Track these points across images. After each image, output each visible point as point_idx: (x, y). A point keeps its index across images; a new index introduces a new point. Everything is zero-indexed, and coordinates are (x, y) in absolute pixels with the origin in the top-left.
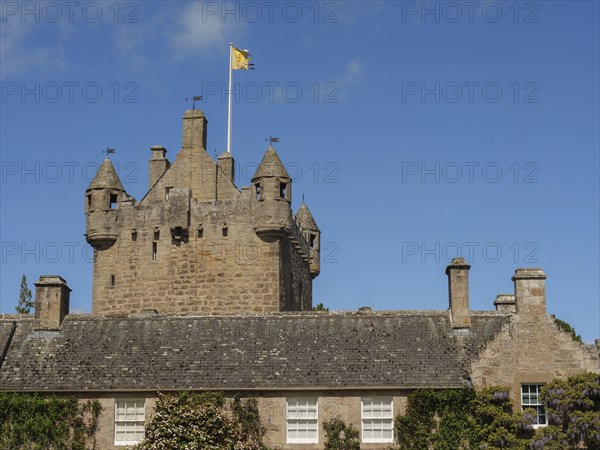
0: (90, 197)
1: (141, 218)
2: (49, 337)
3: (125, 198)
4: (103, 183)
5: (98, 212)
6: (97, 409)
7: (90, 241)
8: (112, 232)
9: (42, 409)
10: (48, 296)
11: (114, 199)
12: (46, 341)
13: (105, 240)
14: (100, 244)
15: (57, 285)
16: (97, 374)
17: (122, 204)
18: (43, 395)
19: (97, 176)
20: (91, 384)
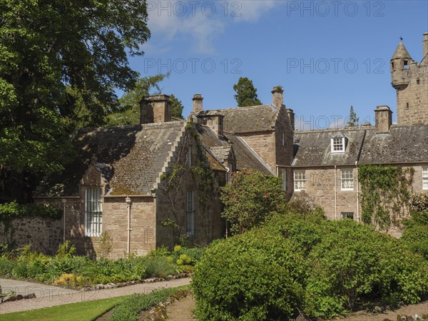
0: (393, 63)
1: (422, 72)
2: (383, 137)
3: (412, 62)
4: (400, 56)
5: (398, 71)
6: (412, 172)
7: (394, 86)
8: (406, 80)
9: (384, 173)
10: (382, 116)
11: (406, 63)
12: (383, 138)
13: (402, 85)
14: (400, 87)
15: (386, 110)
16: (411, 154)
17: (411, 65)
18: (383, 165)
19: (396, 52)
20: (408, 159)
